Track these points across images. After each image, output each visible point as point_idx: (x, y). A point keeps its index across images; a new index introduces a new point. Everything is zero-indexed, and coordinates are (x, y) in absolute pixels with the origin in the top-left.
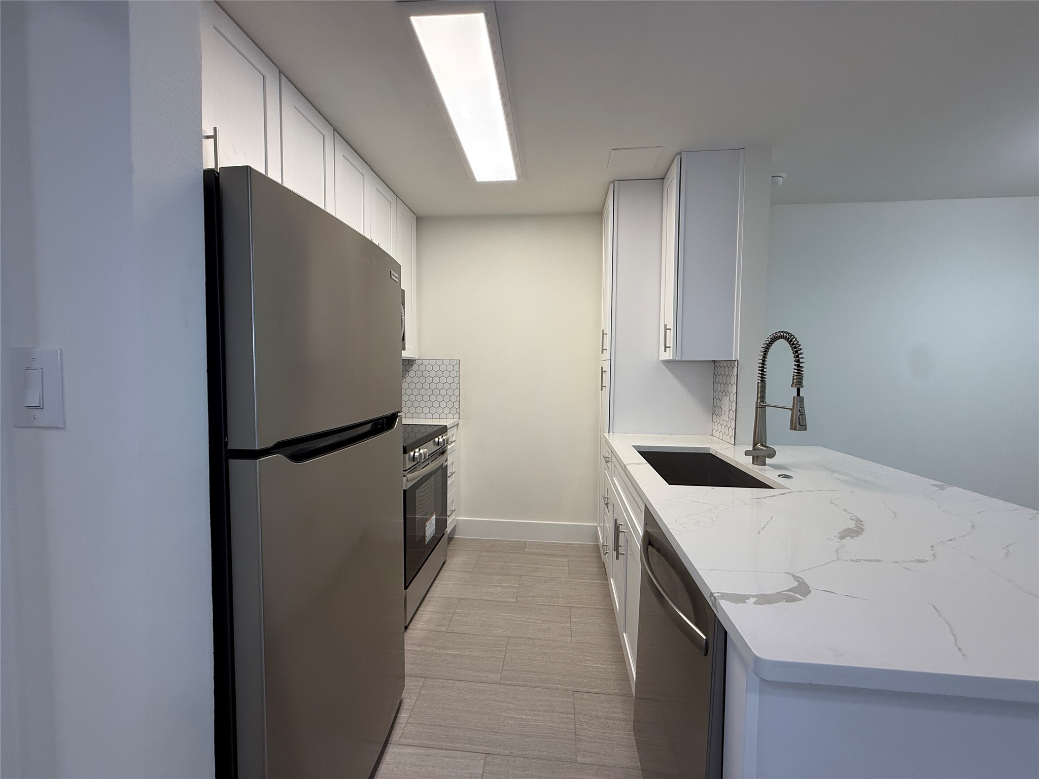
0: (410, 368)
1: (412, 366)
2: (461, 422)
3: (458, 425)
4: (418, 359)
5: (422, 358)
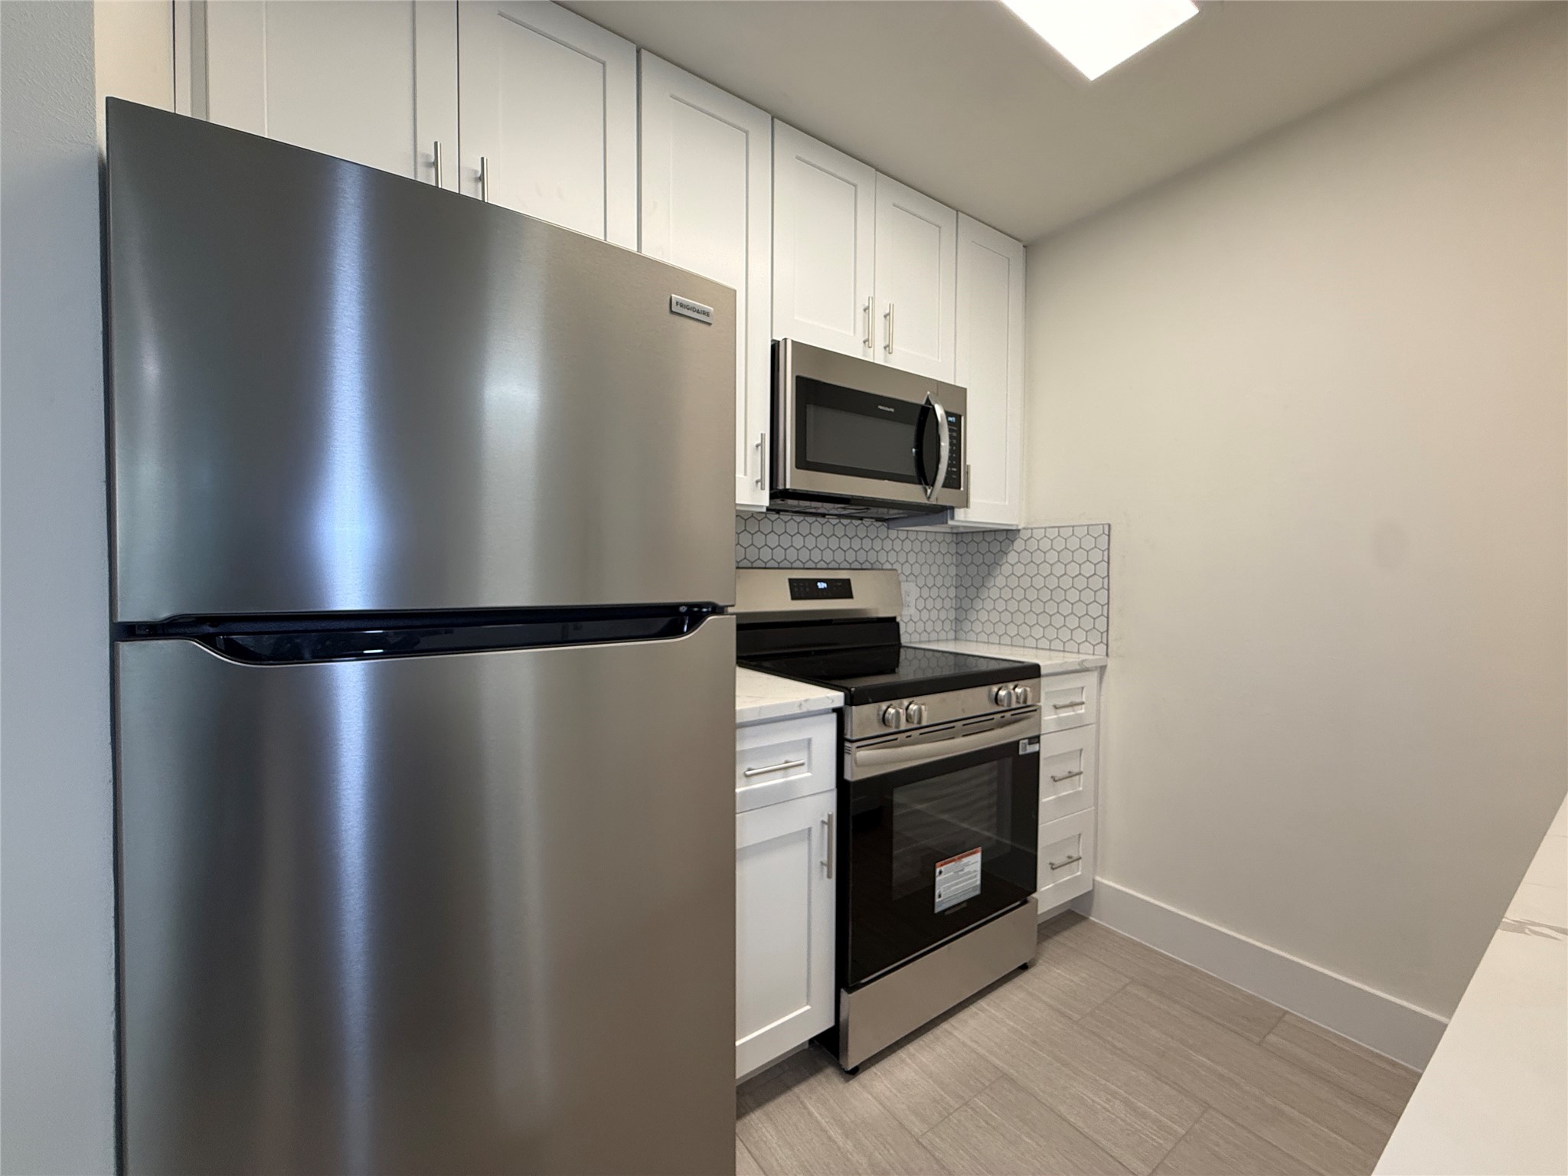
0: (1009, 546)
1: (1013, 542)
2: (1111, 664)
3: (1103, 669)
4: (1024, 528)
5: (1032, 526)
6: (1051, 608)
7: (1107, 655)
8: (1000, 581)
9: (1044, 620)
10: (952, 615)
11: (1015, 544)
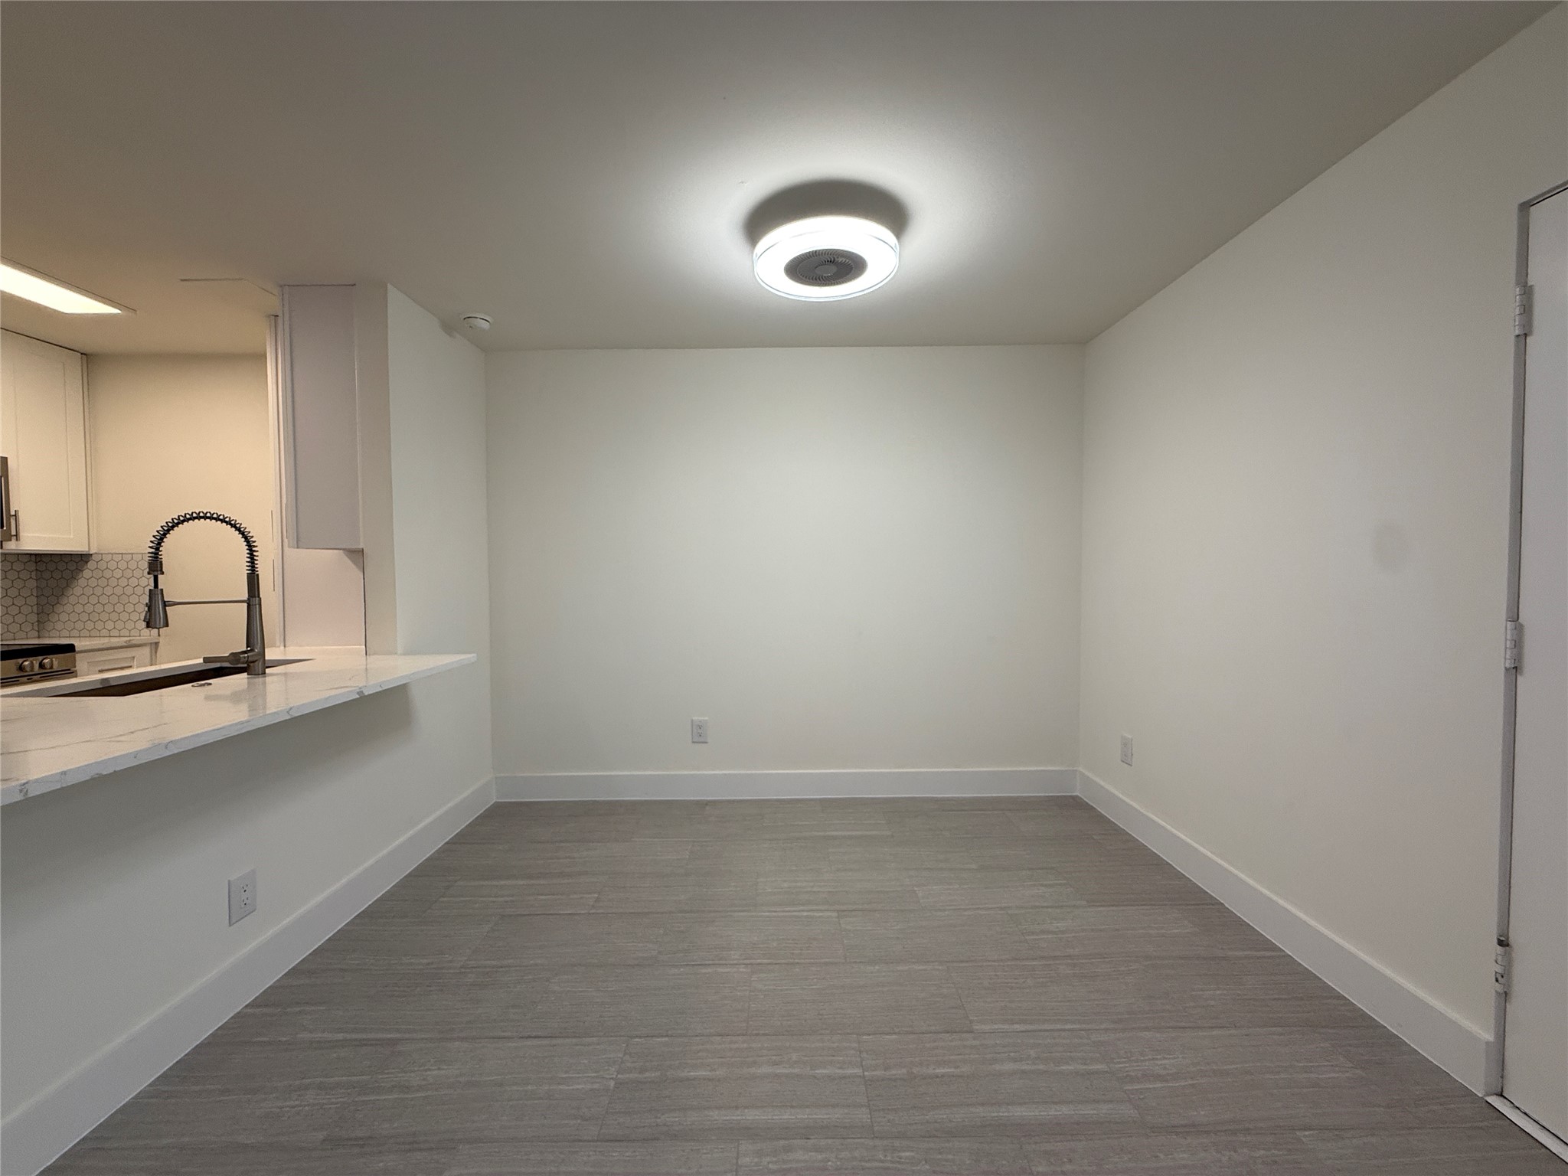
0: (84, 566)
1: (87, 563)
2: (161, 640)
3: (157, 644)
4: (96, 553)
5: (101, 552)
6: (119, 608)
7: (159, 635)
8: (78, 591)
9: (114, 616)
10: (34, 618)
11: (89, 564)
